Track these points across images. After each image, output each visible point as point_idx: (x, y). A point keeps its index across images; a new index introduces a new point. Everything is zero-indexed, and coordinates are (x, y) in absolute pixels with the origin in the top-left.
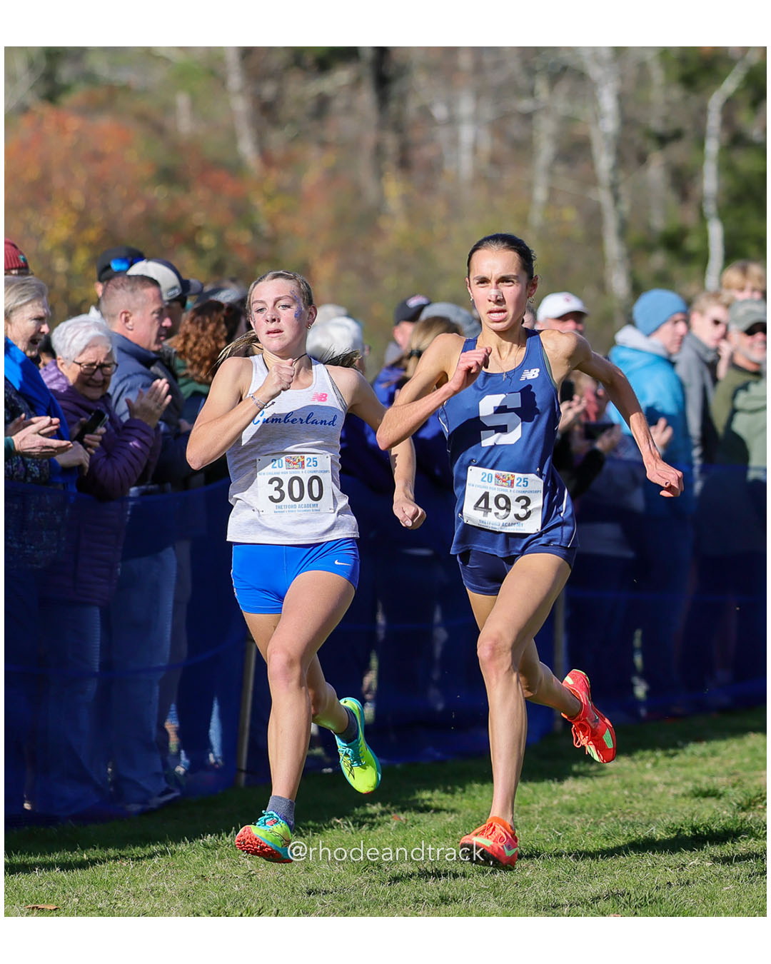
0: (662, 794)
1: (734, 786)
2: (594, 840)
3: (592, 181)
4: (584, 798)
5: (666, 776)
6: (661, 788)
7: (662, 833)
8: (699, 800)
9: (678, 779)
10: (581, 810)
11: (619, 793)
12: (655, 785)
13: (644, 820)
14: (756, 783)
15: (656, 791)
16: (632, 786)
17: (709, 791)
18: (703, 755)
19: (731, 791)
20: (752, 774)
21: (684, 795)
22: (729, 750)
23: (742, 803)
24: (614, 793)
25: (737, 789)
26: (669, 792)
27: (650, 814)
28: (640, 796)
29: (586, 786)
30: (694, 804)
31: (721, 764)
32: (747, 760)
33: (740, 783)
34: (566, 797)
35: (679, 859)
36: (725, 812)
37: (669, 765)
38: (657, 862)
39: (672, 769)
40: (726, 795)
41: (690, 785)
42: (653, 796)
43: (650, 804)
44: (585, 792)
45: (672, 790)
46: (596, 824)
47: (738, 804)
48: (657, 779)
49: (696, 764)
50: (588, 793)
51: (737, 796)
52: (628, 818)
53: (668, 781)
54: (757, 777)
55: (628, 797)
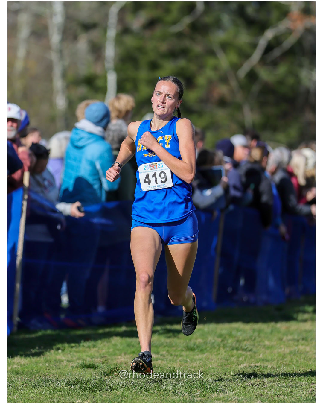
0: (66, 366)
1: (103, 363)
2: (28, 388)
3: (48, 48)
4: (24, 366)
5: (69, 357)
6: (65, 363)
7: (63, 386)
8: (84, 370)
9: (74, 359)
10: (23, 373)
11: (43, 365)
12: (63, 361)
13: (55, 379)
14: (115, 362)
15: (63, 364)
16: (50, 361)
17: (90, 365)
18: (89, 347)
19: (102, 366)
20: (113, 357)
21: (77, 367)
22: (103, 344)
23: (106, 372)
24: (41, 365)
25: (104, 365)
26: (69, 365)
27: (58, 376)
28: (54, 367)
29: (26, 361)
30: (82, 371)
31: (98, 351)
32: (111, 350)
33: (106, 362)
34: (16, 366)
35: (71, 399)
36: (97, 376)
37: (71, 352)
38: (60, 400)
39: (72, 353)
40: (98, 367)
41: (80, 362)
42: (61, 367)
43: (59, 371)
44: (25, 363)
45: (71, 364)
46: (30, 380)
47: (104, 372)
48: (63, 358)
49: (85, 351)
50: (27, 364)
51: (104, 368)
52: (47, 378)
53: (69, 359)
54: (116, 359)
55: (48, 367)
